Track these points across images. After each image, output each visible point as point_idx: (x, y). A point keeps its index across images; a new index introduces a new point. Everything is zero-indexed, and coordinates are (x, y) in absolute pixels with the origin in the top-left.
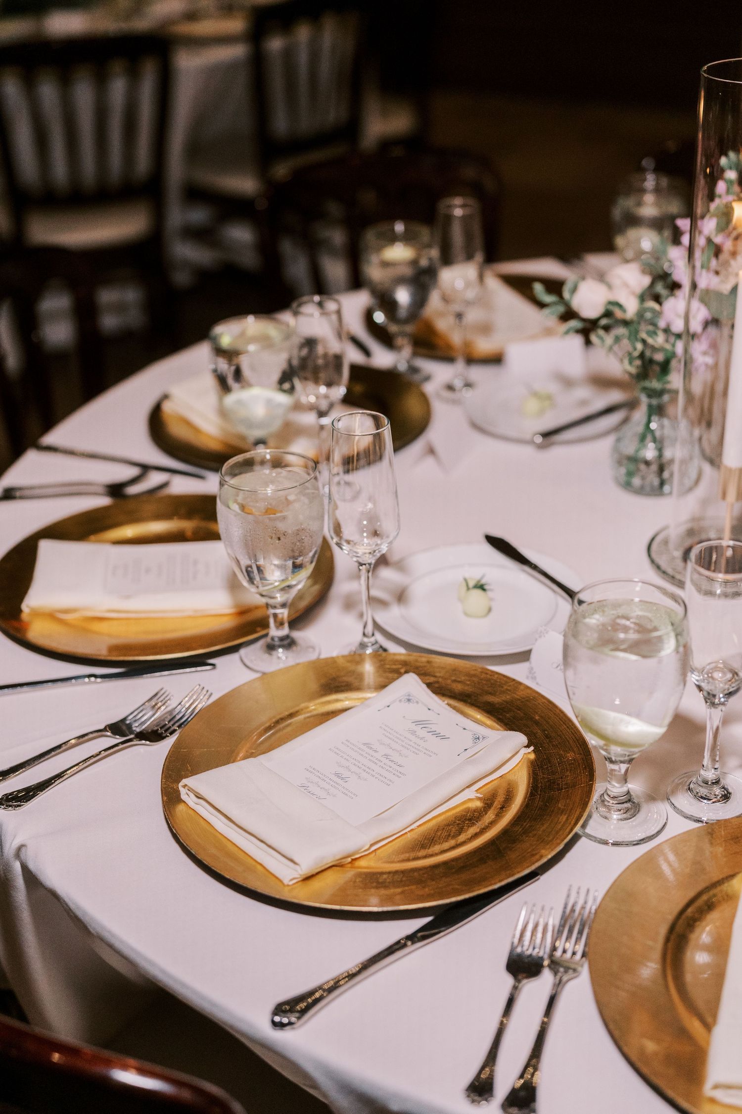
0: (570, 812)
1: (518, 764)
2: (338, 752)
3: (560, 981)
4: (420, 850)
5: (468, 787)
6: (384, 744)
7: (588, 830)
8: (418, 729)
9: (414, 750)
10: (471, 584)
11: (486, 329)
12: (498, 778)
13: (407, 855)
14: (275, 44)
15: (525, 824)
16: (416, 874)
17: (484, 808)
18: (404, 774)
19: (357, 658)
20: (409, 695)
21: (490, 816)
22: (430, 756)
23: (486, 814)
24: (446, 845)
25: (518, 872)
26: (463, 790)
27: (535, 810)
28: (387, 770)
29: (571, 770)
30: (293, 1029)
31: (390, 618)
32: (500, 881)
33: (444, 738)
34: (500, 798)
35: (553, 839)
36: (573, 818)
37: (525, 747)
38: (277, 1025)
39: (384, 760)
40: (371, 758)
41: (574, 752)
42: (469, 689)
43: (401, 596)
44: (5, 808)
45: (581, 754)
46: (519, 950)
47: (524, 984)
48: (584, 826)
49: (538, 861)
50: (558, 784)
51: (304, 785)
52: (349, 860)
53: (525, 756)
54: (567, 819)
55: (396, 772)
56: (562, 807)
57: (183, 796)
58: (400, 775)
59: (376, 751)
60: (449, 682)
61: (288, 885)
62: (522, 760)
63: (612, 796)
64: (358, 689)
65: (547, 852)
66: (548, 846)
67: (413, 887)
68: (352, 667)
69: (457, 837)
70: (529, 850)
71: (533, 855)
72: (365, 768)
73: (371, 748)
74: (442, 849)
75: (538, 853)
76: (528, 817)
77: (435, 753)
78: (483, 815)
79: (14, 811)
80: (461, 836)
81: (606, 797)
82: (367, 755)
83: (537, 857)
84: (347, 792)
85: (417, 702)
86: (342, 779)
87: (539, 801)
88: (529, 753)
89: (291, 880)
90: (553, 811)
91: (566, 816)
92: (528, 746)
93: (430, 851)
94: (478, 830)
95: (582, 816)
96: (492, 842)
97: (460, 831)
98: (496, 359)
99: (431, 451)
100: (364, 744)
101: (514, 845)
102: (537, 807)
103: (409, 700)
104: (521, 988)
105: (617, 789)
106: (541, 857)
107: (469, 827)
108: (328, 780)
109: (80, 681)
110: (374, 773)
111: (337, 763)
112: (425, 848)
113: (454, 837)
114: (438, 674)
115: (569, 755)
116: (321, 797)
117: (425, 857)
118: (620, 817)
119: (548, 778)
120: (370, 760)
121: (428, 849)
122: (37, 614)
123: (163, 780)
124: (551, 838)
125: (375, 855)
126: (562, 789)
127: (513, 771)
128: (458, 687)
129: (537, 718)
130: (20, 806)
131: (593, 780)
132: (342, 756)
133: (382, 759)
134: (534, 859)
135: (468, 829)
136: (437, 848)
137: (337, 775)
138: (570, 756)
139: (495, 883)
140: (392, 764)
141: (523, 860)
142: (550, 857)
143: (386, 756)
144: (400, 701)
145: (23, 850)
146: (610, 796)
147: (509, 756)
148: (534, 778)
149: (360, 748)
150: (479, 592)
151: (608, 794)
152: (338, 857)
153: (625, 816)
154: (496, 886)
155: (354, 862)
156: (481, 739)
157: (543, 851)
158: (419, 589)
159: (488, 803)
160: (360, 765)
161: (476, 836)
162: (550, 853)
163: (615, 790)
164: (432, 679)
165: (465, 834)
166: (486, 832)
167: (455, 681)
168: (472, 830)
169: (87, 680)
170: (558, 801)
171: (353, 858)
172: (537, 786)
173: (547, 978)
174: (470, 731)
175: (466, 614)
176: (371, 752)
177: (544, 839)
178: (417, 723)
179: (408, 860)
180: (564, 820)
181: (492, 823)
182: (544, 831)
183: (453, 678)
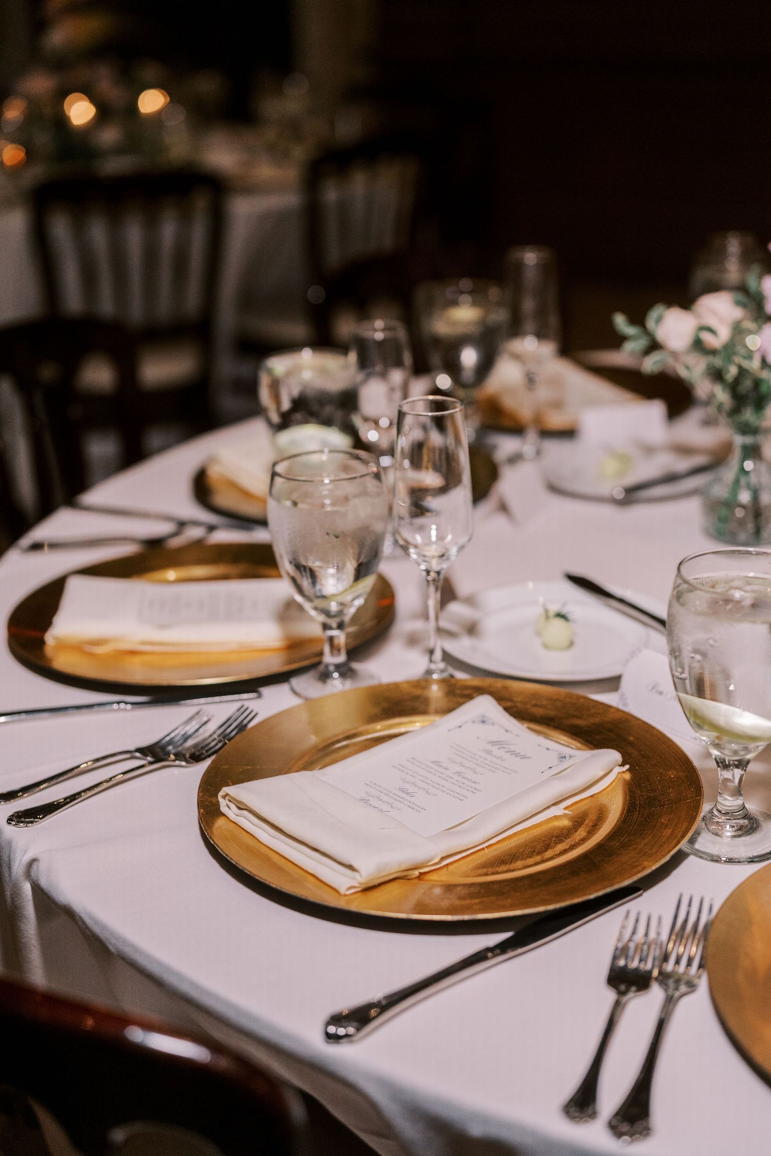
0: (676, 826)
1: (611, 783)
2: (402, 768)
3: (672, 997)
4: (499, 866)
5: (555, 804)
6: (455, 762)
7: (697, 846)
8: (494, 749)
9: (491, 768)
10: (551, 613)
11: (557, 405)
12: (588, 797)
13: (485, 870)
14: (331, 194)
15: (623, 839)
16: (495, 886)
17: (574, 825)
18: (479, 791)
19: (423, 684)
20: (483, 717)
21: (581, 833)
22: (510, 774)
23: (576, 831)
24: (530, 861)
25: (618, 883)
26: (548, 807)
27: (634, 825)
28: (459, 786)
29: (673, 787)
30: (351, 1042)
31: (461, 648)
32: (596, 891)
33: (524, 757)
34: (592, 817)
35: (658, 851)
36: (679, 832)
37: (620, 766)
38: (332, 1038)
39: (456, 777)
40: (441, 775)
41: (677, 770)
42: (552, 713)
43: (472, 629)
44: (16, 824)
45: (684, 771)
46: (622, 963)
47: (629, 1000)
48: (692, 841)
49: (639, 872)
50: (660, 801)
51: (363, 798)
52: (416, 873)
53: (619, 776)
54: (672, 833)
55: (470, 789)
56: (666, 822)
57: (223, 809)
58: (474, 791)
59: (446, 769)
60: (529, 706)
61: (345, 895)
62: (616, 780)
63: (723, 812)
64: (424, 712)
65: (651, 864)
66: (651, 859)
67: (493, 898)
68: (417, 692)
69: (542, 853)
70: (630, 862)
71: (634, 867)
72: (433, 784)
73: (440, 766)
74: (525, 865)
75: (641, 864)
76: (626, 832)
77: (514, 771)
78: (573, 832)
79: (26, 828)
80: (547, 853)
81: (716, 813)
82: (436, 773)
83: (640, 868)
84: (413, 806)
85: (493, 724)
86: (408, 794)
87: (638, 817)
88: (624, 772)
89: (349, 889)
90: (655, 826)
91: (671, 830)
92: (623, 765)
93: (512, 866)
94: (568, 847)
95: (690, 829)
96: (585, 856)
97: (547, 847)
98: (568, 434)
99: (503, 508)
100: (433, 762)
101: (611, 859)
102: (636, 822)
103: (483, 722)
104: (625, 1004)
105: (729, 802)
106: (644, 868)
107: (556, 843)
108: (391, 794)
109: (108, 707)
110: (445, 789)
111: (402, 779)
112: (506, 864)
113: (539, 853)
114: (516, 699)
115: (670, 773)
116: (383, 810)
117: (507, 872)
118: (733, 834)
119: (647, 795)
120: (439, 777)
121: (510, 864)
122: (63, 645)
123: (200, 794)
124: (655, 850)
125: (447, 870)
126: (664, 805)
127: (606, 791)
128: (539, 712)
129: (631, 739)
130: (32, 822)
131: (700, 796)
132: (407, 773)
133: (453, 776)
134: (635, 870)
135: (555, 846)
136: (519, 864)
137: (402, 790)
138: (672, 774)
139: (591, 894)
140: (465, 781)
141: (622, 873)
142: (654, 868)
143: (459, 773)
144: (474, 722)
145: (35, 866)
146: (720, 812)
147: (601, 773)
148: (631, 796)
149: (427, 766)
150: (559, 622)
151: (718, 810)
152: (404, 867)
153: (740, 833)
154: (592, 897)
155: (422, 877)
156: (568, 758)
157: (646, 863)
158: (491, 624)
159: (578, 821)
160: (428, 781)
161: (565, 852)
162: (653, 864)
163: (727, 803)
164: (509, 704)
165: (552, 850)
166: (577, 848)
167: (536, 705)
168: (560, 847)
169: (115, 706)
170: (661, 817)
171: (422, 871)
172: (635, 803)
173: (656, 994)
174: (555, 751)
175: (546, 646)
176: (440, 769)
177: (647, 852)
178: (494, 743)
179: (486, 874)
180: (669, 833)
181: (584, 840)
182: (646, 845)
183: (533, 702)
